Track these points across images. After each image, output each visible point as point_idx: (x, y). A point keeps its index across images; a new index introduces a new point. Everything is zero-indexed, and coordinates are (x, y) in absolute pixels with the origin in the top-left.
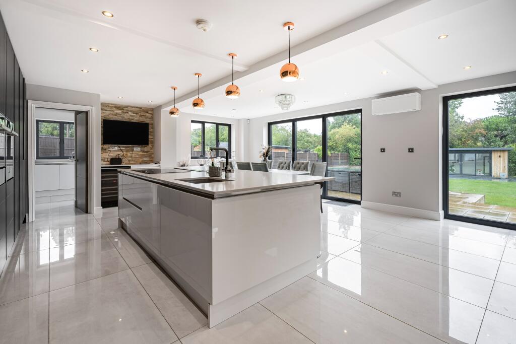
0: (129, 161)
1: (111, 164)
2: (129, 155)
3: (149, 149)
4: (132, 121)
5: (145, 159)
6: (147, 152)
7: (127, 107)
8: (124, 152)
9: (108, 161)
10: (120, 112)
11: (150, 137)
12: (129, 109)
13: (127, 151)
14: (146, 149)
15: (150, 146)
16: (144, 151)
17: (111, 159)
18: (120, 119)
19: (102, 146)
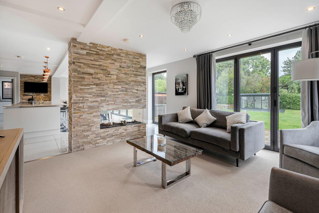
0: (38, 100)
1: (29, 101)
2: (38, 97)
3: (48, 95)
4: (40, 82)
5: (47, 99)
6: (47, 96)
7: (37, 76)
8: (36, 96)
9: (27, 100)
10: (33, 78)
11: (48, 89)
12: (38, 77)
13: (37, 95)
14: (47, 95)
15: (49, 93)
16: (46, 96)
17: (29, 99)
18: (33, 81)
19: (23, 94)
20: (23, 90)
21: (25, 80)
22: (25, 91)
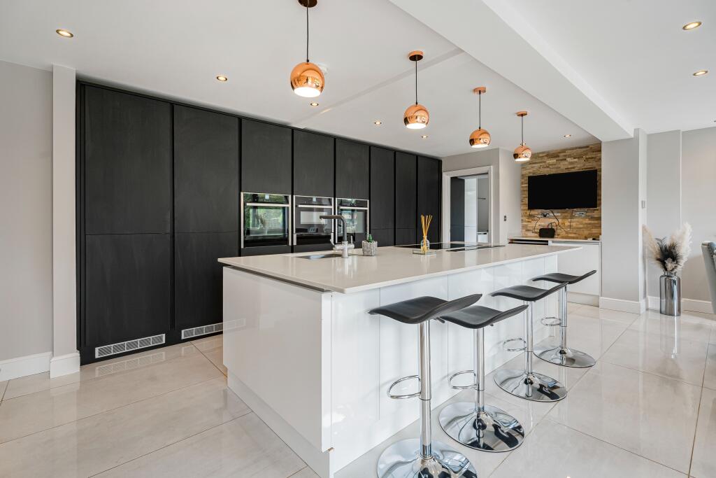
0: (567, 233)
1: (540, 237)
2: (567, 223)
3: (599, 214)
4: (573, 170)
7: (564, 151)
8: (560, 220)
9: (536, 233)
10: (554, 161)
12: (568, 153)
13: (565, 218)
15: (599, 208)
17: (541, 230)
18: (553, 171)
19: (528, 212)
20: (526, 201)
21: (531, 171)
22: (532, 206)
